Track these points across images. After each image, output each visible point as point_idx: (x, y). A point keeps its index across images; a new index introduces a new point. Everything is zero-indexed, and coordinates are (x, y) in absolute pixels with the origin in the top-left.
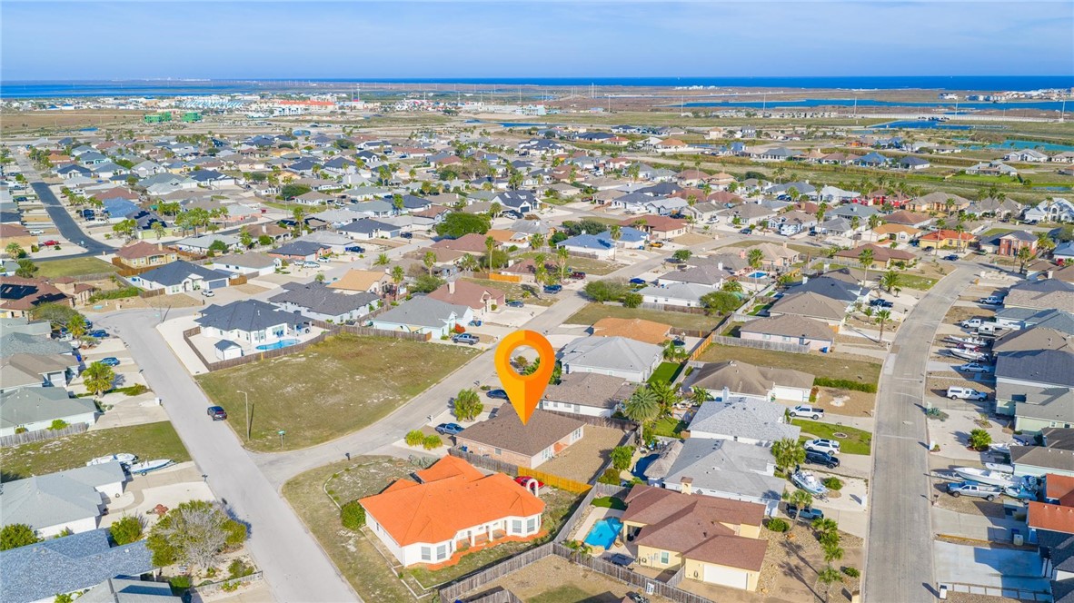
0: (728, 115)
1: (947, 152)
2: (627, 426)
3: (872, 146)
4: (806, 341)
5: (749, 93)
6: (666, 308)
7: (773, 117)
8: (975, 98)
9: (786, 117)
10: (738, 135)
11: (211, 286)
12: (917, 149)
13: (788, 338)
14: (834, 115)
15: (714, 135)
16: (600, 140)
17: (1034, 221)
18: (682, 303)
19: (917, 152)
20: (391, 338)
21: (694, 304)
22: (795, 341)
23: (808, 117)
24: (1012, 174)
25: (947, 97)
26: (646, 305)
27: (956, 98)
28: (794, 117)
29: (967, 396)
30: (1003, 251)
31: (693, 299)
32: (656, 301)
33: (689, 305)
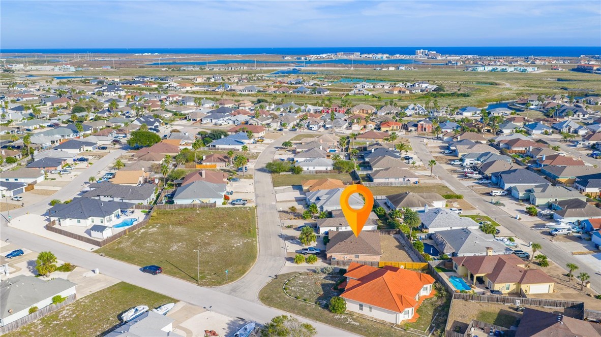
0: (189, 69)
1: (326, 85)
2: (391, 232)
3: (288, 83)
4: (406, 179)
5: (181, 57)
6: (317, 172)
7: (215, 70)
8: (300, 59)
9: (221, 69)
10: (212, 80)
11: (15, 193)
12: (311, 84)
13: (397, 179)
14: (245, 68)
15: (199, 80)
16: (138, 85)
17: (410, 115)
18: (323, 168)
19: (312, 86)
20: (191, 208)
21: (329, 168)
22: (401, 180)
23: (233, 69)
24: (370, 94)
25: (286, 58)
26: (305, 172)
27: (290, 58)
28: (226, 69)
29: (500, 194)
30: (419, 129)
31: (329, 166)
32: (308, 169)
33: (327, 169)
